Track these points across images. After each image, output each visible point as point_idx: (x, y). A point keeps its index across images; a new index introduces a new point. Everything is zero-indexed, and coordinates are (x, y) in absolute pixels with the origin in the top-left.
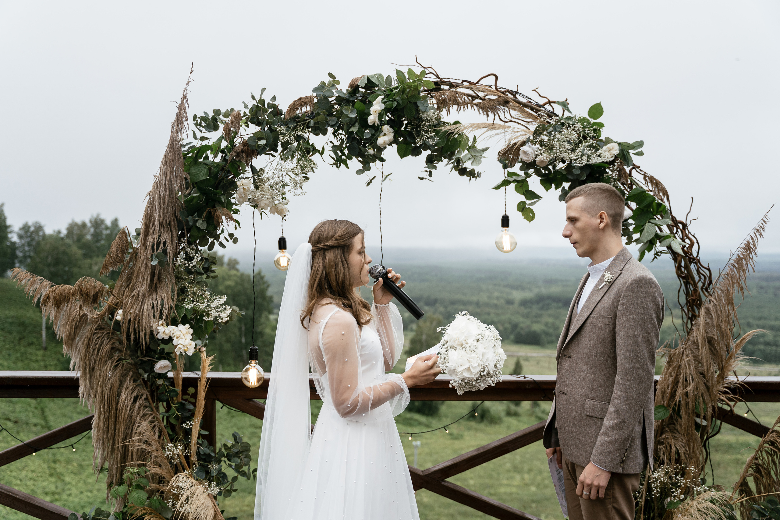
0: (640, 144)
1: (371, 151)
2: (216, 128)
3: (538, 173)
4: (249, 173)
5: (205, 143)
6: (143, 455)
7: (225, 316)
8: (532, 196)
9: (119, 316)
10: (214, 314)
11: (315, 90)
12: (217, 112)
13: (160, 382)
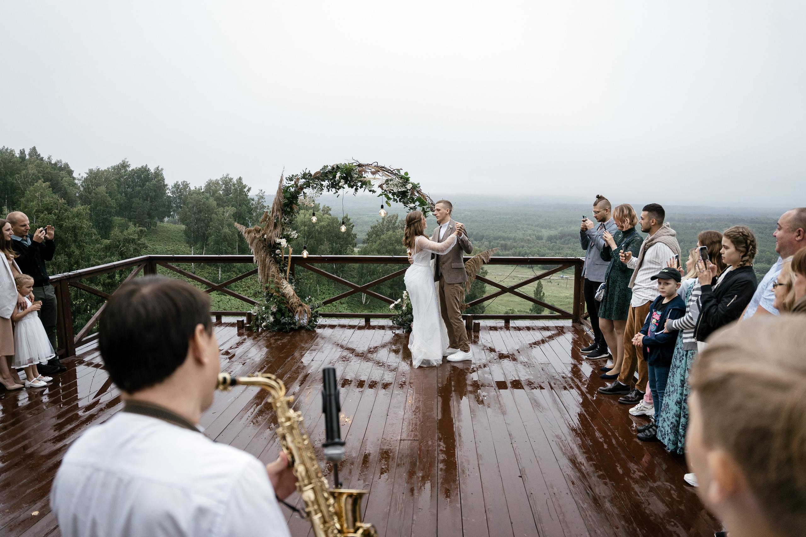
0: (419, 184)
1: (338, 187)
2: (292, 180)
3: (390, 192)
4: (302, 194)
5: (289, 185)
6: (273, 276)
7: (296, 236)
8: (389, 198)
9: (266, 236)
10: (293, 236)
11: (321, 170)
12: (293, 176)
13: (277, 256)
